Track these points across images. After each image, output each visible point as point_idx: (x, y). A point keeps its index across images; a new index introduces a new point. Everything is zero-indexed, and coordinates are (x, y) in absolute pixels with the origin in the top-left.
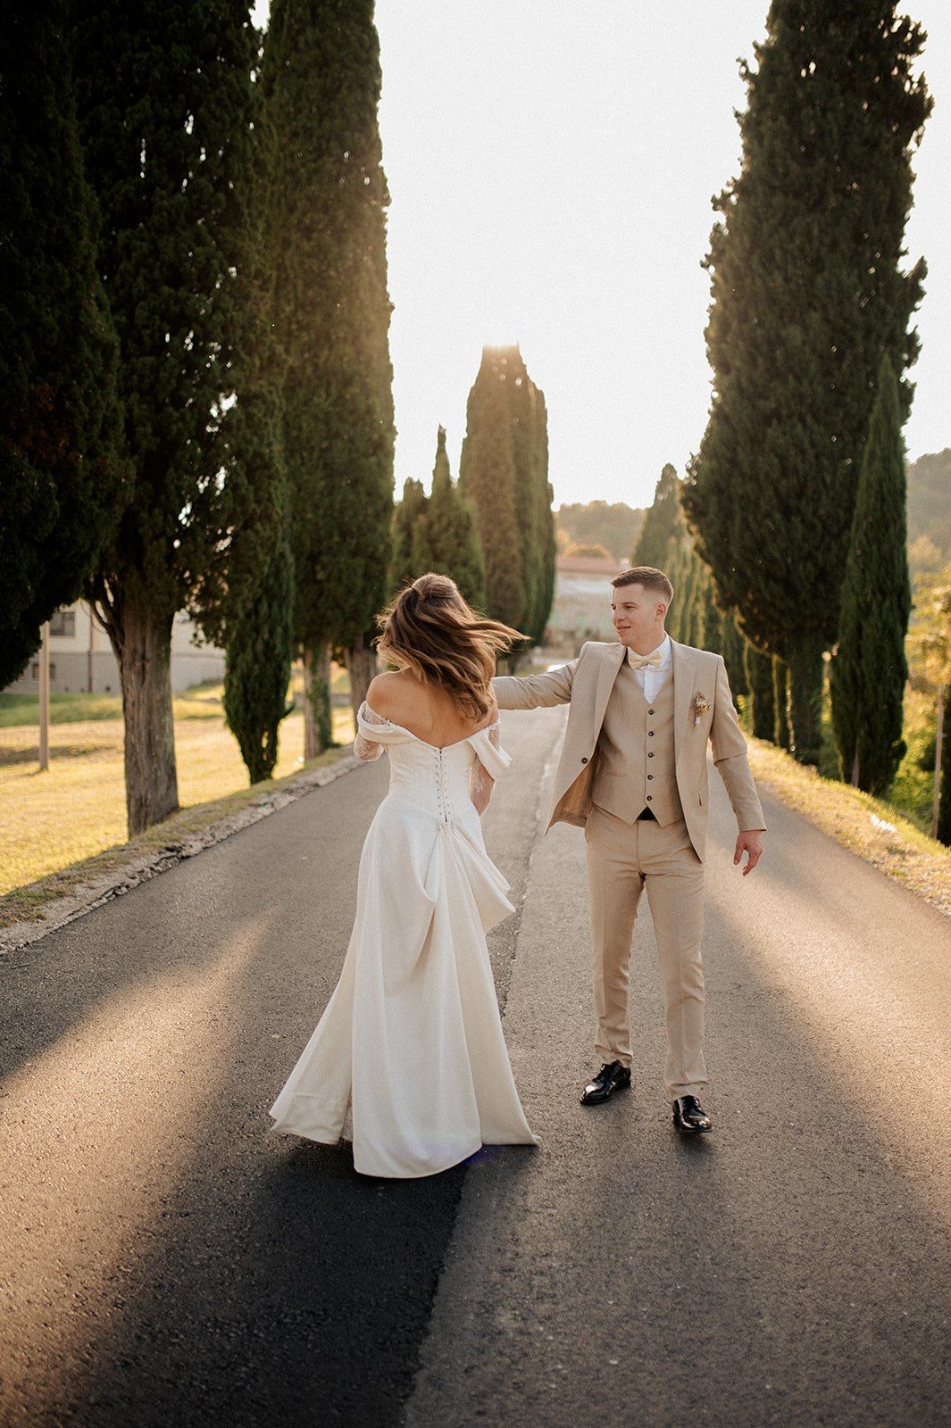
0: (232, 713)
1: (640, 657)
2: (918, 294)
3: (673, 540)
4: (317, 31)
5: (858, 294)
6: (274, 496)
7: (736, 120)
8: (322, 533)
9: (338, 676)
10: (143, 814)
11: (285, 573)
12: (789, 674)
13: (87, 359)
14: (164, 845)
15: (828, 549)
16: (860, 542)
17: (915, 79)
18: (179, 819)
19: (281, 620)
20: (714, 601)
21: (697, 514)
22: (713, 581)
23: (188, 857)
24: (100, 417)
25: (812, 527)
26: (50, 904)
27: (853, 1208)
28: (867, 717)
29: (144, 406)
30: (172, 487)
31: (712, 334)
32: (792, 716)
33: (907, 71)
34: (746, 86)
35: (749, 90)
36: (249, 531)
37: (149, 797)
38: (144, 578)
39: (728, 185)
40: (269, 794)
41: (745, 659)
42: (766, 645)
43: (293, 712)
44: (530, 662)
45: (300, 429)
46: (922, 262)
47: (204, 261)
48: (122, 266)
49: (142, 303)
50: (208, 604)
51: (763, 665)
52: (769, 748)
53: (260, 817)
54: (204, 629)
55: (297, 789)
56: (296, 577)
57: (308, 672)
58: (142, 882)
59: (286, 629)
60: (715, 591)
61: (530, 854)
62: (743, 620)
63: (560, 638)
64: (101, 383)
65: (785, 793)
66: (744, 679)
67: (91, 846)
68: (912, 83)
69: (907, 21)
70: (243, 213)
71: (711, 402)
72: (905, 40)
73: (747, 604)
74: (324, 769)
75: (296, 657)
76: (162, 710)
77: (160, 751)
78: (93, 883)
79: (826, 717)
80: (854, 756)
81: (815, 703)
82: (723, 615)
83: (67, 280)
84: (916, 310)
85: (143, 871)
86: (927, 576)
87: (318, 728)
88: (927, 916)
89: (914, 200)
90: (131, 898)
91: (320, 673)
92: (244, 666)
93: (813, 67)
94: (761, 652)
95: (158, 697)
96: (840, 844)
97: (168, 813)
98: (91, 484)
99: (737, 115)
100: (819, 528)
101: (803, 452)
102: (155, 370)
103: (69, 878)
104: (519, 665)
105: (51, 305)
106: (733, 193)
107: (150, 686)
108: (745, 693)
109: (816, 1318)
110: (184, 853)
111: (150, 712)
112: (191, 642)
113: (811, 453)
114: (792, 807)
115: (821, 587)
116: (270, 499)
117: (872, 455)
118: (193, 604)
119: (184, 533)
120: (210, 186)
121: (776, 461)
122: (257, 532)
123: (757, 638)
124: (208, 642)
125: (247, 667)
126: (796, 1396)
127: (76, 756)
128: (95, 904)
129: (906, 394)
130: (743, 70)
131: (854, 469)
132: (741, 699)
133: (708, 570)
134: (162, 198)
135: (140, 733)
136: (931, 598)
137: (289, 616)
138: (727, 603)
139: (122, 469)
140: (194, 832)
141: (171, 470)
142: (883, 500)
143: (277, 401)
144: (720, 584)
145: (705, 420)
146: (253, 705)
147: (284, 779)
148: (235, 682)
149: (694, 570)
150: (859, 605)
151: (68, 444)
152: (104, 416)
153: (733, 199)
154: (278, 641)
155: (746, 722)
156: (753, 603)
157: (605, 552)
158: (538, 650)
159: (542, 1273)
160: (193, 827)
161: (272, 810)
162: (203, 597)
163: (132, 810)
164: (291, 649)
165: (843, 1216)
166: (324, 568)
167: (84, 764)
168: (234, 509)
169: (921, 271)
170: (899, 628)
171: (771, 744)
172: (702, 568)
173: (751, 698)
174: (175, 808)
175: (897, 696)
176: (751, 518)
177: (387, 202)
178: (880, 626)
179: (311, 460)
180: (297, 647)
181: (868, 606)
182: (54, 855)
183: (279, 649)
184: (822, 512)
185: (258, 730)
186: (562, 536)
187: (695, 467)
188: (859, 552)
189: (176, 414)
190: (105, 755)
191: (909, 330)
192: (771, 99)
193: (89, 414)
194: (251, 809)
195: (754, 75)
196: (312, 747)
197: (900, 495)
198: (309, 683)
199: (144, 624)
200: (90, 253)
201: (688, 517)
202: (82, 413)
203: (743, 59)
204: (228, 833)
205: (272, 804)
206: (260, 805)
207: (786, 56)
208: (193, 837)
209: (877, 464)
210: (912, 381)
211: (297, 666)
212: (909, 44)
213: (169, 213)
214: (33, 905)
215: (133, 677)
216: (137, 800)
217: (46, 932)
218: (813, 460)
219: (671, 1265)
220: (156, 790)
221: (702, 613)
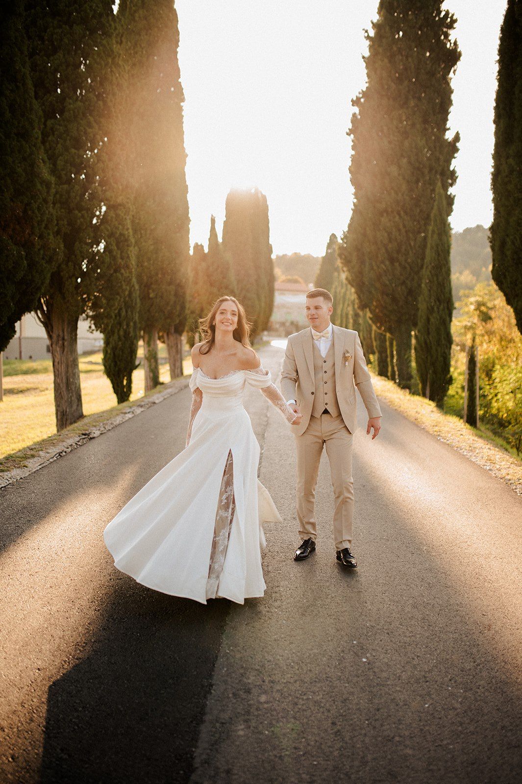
0: (108, 367)
1: (318, 334)
2: (456, 150)
3: (336, 274)
4: (145, 11)
5: (426, 150)
6: (130, 256)
7: (363, 60)
8: (153, 273)
9: (161, 347)
10: (65, 419)
11: (134, 295)
12: (395, 343)
13: (39, 190)
14: (81, 432)
15: (413, 279)
16: (428, 276)
17: (452, 41)
18: (85, 420)
19: (133, 318)
20: (356, 306)
21: (347, 262)
22: (356, 295)
23: (94, 438)
24: (46, 219)
25: (405, 268)
26: (28, 460)
27: (407, 567)
28: (433, 364)
29: (63, 210)
30: (78, 251)
31: (352, 169)
32: (396, 365)
33: (448, 37)
34: (368, 43)
35: (369, 45)
36: (118, 274)
37: (68, 410)
38: (64, 298)
39: (360, 93)
40: (131, 407)
41: (373, 336)
42: (383, 328)
43: (139, 367)
44: (261, 339)
45: (140, 219)
46: (458, 134)
47: (92, 136)
48: (50, 139)
49: (60, 157)
50: (97, 311)
51: (382, 339)
52: (385, 380)
53: (127, 418)
54: (94, 324)
55: (144, 405)
56: (139, 296)
57: (146, 345)
58: (72, 450)
59: (135, 323)
60: (357, 301)
61: (265, 432)
62: (371, 316)
63: (278, 326)
64: (45, 201)
65: (392, 402)
66: (372, 346)
67: (34, 438)
68: (451, 43)
69: (447, 13)
70: (112, 111)
71: (353, 204)
72: (447, 22)
73: (373, 308)
74: (157, 395)
75: (141, 337)
76: (73, 365)
77: (73, 387)
78: (48, 450)
79: (413, 364)
80: (427, 385)
81: (408, 357)
82: (361, 313)
83: (28, 150)
84: (455, 158)
85: (72, 445)
86: (467, 292)
87: (151, 375)
88: (454, 455)
89: (453, 102)
90: (69, 457)
91: (152, 346)
92: (114, 343)
93: (401, 33)
94: (381, 332)
95: (72, 359)
96: (416, 424)
97: (78, 419)
98: (42, 252)
99: (363, 57)
100: (408, 268)
101: (399, 230)
102: (68, 192)
103: (35, 449)
104: (256, 341)
105: (20, 163)
106: (362, 98)
107: (67, 354)
108: (373, 353)
109: (389, 603)
110: (91, 436)
111: (67, 366)
112: (88, 331)
113: (403, 230)
114: (395, 408)
115: (410, 299)
116: (128, 257)
117: (433, 231)
118: (88, 311)
119: (83, 275)
120: (95, 98)
121: (386, 235)
122: (122, 274)
123: (378, 325)
124: (97, 330)
125: (115, 343)
126: (379, 627)
127: (16, 393)
128: (51, 460)
129: (450, 201)
130: (366, 34)
131: (425, 238)
132: (371, 357)
133: (353, 290)
134: (70, 104)
135: (62, 378)
136: (469, 303)
137: (136, 317)
138: (363, 307)
139: (56, 244)
140: (95, 426)
141: (77, 243)
142: (439, 255)
143: (131, 207)
144: (359, 297)
145: (350, 213)
146: (118, 363)
147: (137, 401)
148: (109, 352)
149: (347, 289)
150: (428, 308)
151: (30, 233)
152: (47, 218)
153: (362, 100)
154: (131, 330)
155: (374, 368)
156: (376, 307)
157: (300, 280)
158: (266, 333)
159: (276, 593)
160: (94, 424)
161: (133, 415)
162: (94, 307)
163: (59, 417)
164: (138, 334)
165: (403, 569)
166: (153, 291)
167: (22, 397)
168: (110, 263)
169: (457, 138)
170: (448, 319)
171: (386, 379)
172: (351, 289)
173: (377, 355)
174: (82, 416)
175: (447, 353)
176: (374, 263)
177: (183, 100)
178: (438, 317)
179: (146, 235)
180: (140, 333)
181: (433, 308)
182: (15, 443)
183: (132, 334)
184: (409, 260)
185: (121, 376)
186: (278, 271)
187: (345, 237)
188: (427, 281)
189: (80, 215)
190: (33, 392)
191: (451, 168)
192: (380, 50)
193: (40, 217)
194: (122, 415)
195: (372, 37)
196: (149, 384)
197: (447, 252)
198: (146, 351)
199: (63, 321)
200: (38, 136)
201: (342, 263)
202: (37, 217)
203: (366, 29)
204: (112, 426)
205: (133, 412)
206: (126, 413)
207: (387, 28)
208: (94, 428)
209: (435, 236)
210: (453, 194)
211: (141, 343)
212: (449, 24)
213: (74, 112)
214: (20, 461)
215: (58, 349)
216: (61, 412)
217: (29, 473)
218: (404, 234)
219: (330, 588)
220: (72, 407)
221: (351, 312)
